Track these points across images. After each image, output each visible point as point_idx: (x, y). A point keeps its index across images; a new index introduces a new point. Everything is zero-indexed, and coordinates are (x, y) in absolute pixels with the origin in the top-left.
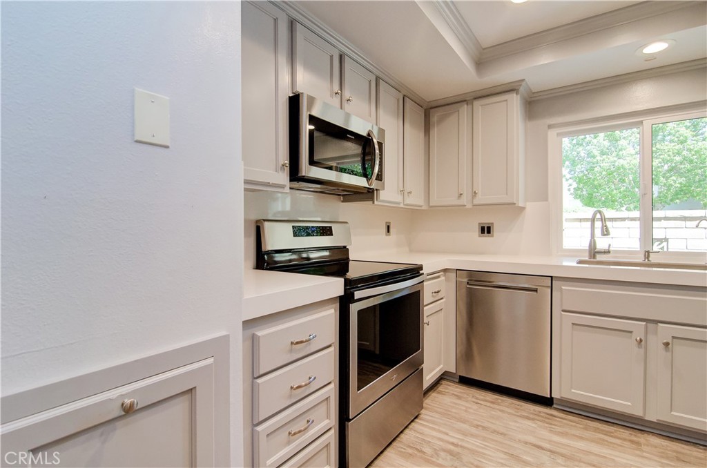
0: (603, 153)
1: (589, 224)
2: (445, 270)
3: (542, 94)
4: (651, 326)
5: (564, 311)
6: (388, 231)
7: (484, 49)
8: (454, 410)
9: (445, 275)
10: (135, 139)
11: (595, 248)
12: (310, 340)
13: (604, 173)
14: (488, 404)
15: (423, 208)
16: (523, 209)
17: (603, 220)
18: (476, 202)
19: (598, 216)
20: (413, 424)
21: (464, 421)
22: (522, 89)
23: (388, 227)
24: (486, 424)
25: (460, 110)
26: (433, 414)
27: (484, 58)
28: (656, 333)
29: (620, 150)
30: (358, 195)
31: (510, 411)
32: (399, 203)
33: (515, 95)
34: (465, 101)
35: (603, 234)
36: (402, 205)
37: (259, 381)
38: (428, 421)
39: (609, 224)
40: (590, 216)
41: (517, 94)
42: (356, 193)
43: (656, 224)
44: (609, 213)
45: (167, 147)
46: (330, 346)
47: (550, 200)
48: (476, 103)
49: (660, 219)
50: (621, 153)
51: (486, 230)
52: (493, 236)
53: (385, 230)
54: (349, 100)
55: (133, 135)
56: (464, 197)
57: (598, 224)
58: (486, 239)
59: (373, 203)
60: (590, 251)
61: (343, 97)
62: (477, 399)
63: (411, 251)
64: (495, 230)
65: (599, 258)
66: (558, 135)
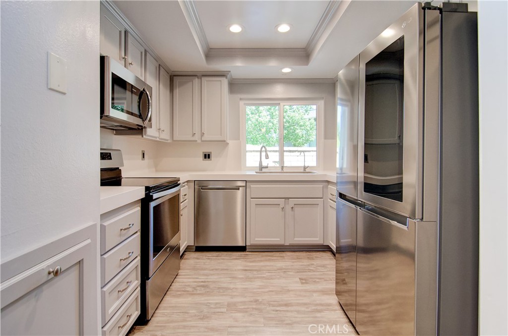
0: (252, 114)
1: (259, 153)
2: (187, 182)
3: (238, 80)
4: (287, 200)
5: (252, 198)
6: (144, 157)
7: (211, 49)
8: (198, 266)
9: (187, 185)
10: (49, 87)
11: (262, 165)
12: (130, 227)
13: (253, 125)
14: (215, 258)
15: (169, 141)
16: (228, 144)
17: (266, 151)
18: (203, 139)
19: (263, 149)
20: (176, 279)
21: (205, 269)
22: (228, 76)
23: (144, 154)
24: (217, 267)
25: (194, 81)
26: (187, 271)
27: (211, 53)
28: (288, 204)
29: (260, 113)
30: (131, 131)
31: (227, 258)
32: (156, 138)
33: (225, 78)
34: (196, 76)
35: (266, 158)
36: (158, 139)
37: (105, 256)
38: (184, 275)
39: (268, 153)
40: (260, 150)
41: (226, 78)
42: (130, 129)
43: (285, 154)
44: (268, 148)
45: (64, 94)
46: (136, 232)
47: (241, 139)
48: (203, 79)
49: (287, 151)
50: (260, 114)
51: (207, 156)
52: (211, 160)
53: (141, 156)
54: (131, 64)
55: (47, 84)
56: (196, 135)
57: (264, 154)
58: (207, 162)
59: (142, 137)
60: (260, 166)
61: (127, 62)
62: (208, 257)
63: (157, 171)
64: (212, 156)
65: (264, 170)
66: (245, 104)
